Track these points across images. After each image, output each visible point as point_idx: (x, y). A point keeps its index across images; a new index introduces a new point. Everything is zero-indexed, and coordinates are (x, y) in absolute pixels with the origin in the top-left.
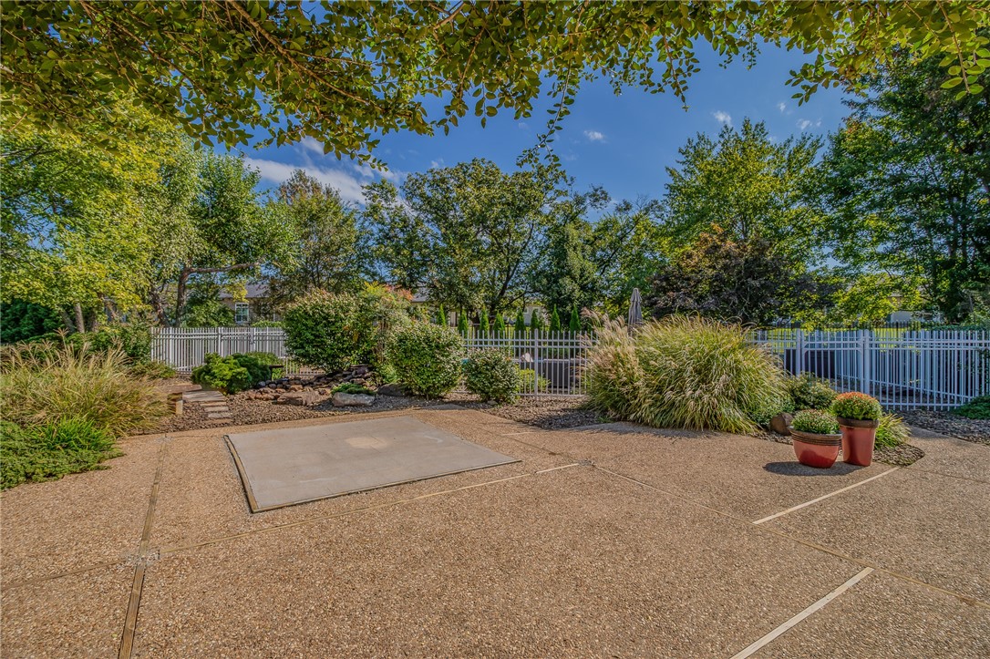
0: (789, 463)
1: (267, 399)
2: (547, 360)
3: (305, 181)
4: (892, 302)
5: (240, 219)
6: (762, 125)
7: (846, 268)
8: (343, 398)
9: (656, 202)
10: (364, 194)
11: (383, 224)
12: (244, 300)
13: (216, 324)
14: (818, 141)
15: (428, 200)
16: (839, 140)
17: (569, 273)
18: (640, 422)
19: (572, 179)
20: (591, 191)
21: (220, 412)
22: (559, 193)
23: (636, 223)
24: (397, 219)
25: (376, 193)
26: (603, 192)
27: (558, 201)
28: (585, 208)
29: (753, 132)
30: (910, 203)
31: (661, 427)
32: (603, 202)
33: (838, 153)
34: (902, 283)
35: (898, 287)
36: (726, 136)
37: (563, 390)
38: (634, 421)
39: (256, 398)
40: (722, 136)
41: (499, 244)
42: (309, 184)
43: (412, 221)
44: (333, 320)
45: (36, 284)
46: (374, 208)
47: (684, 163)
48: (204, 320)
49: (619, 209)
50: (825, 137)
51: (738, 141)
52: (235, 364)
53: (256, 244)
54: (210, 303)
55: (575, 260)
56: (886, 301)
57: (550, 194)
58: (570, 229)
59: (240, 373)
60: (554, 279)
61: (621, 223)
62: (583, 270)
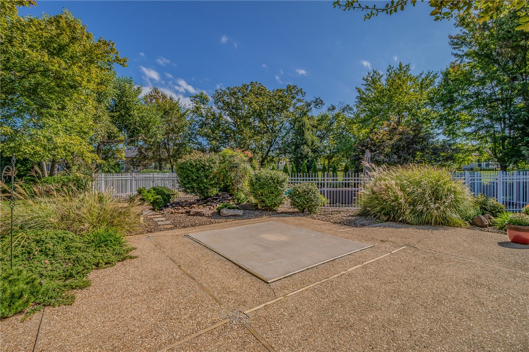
0: (507, 242)
1: (182, 213)
2: (329, 189)
3: (158, 93)
4: (472, 157)
5: (132, 113)
6: (409, 65)
7: (449, 141)
8: (228, 212)
9: (348, 106)
10: (192, 101)
11: (202, 117)
12: (123, 158)
13: (114, 172)
14: (436, 74)
15: (228, 104)
16: (446, 74)
17: (306, 143)
18: (405, 222)
19: (305, 93)
20: (314, 99)
21: (162, 221)
22: (299, 100)
23: (338, 116)
24: (209, 114)
25: (198, 99)
26: (320, 100)
27: (297, 105)
28: (311, 109)
29: (403, 69)
30: (482, 107)
31: (417, 225)
32: (321, 105)
33: (446, 80)
34: (479, 148)
35: (478, 149)
36: (390, 71)
37: (344, 205)
38: (401, 221)
39: (175, 213)
40: (388, 71)
41: (268, 127)
42: (160, 95)
43: (217, 115)
44: (207, 168)
45: (38, 148)
46: (197, 108)
47: (365, 85)
48: (107, 169)
49: (329, 110)
50: (439, 73)
51: (396, 74)
52: (154, 193)
53: (139, 127)
54: (110, 160)
55: (309, 136)
56: (470, 157)
57: (294, 101)
58: (305, 119)
59: (158, 199)
60: (297, 146)
61: (330, 116)
62: (313, 142)
